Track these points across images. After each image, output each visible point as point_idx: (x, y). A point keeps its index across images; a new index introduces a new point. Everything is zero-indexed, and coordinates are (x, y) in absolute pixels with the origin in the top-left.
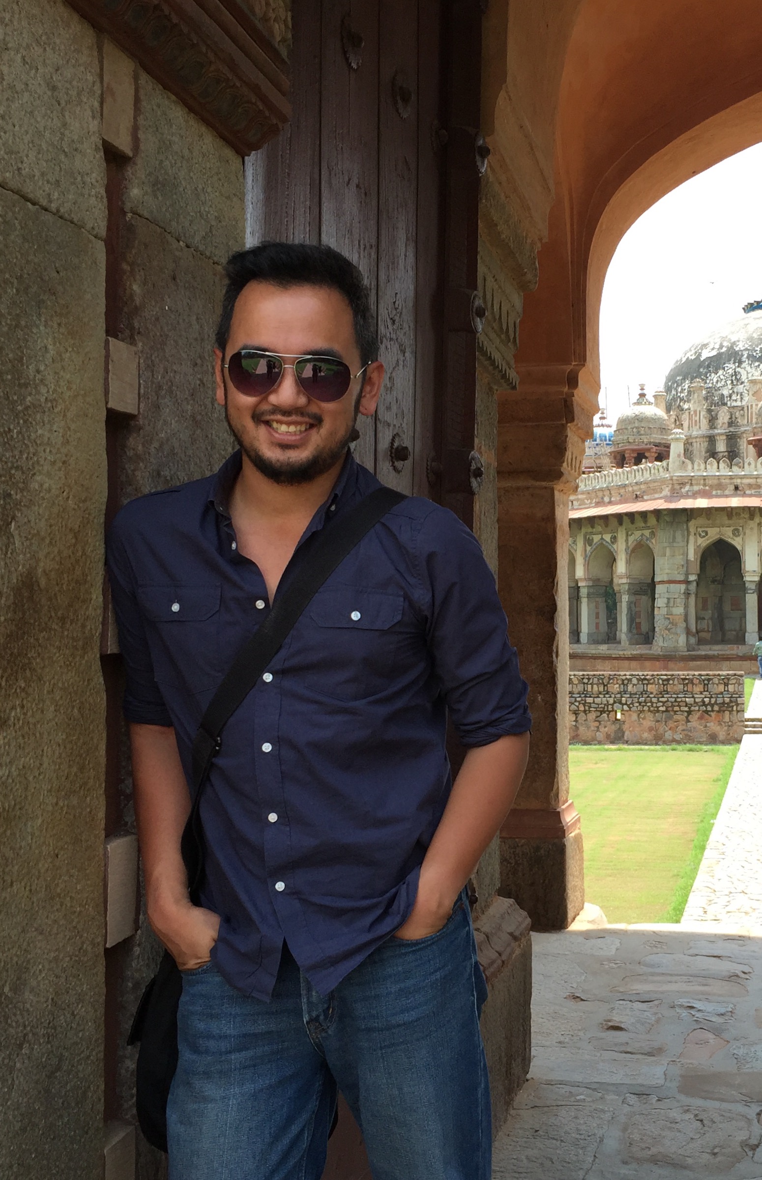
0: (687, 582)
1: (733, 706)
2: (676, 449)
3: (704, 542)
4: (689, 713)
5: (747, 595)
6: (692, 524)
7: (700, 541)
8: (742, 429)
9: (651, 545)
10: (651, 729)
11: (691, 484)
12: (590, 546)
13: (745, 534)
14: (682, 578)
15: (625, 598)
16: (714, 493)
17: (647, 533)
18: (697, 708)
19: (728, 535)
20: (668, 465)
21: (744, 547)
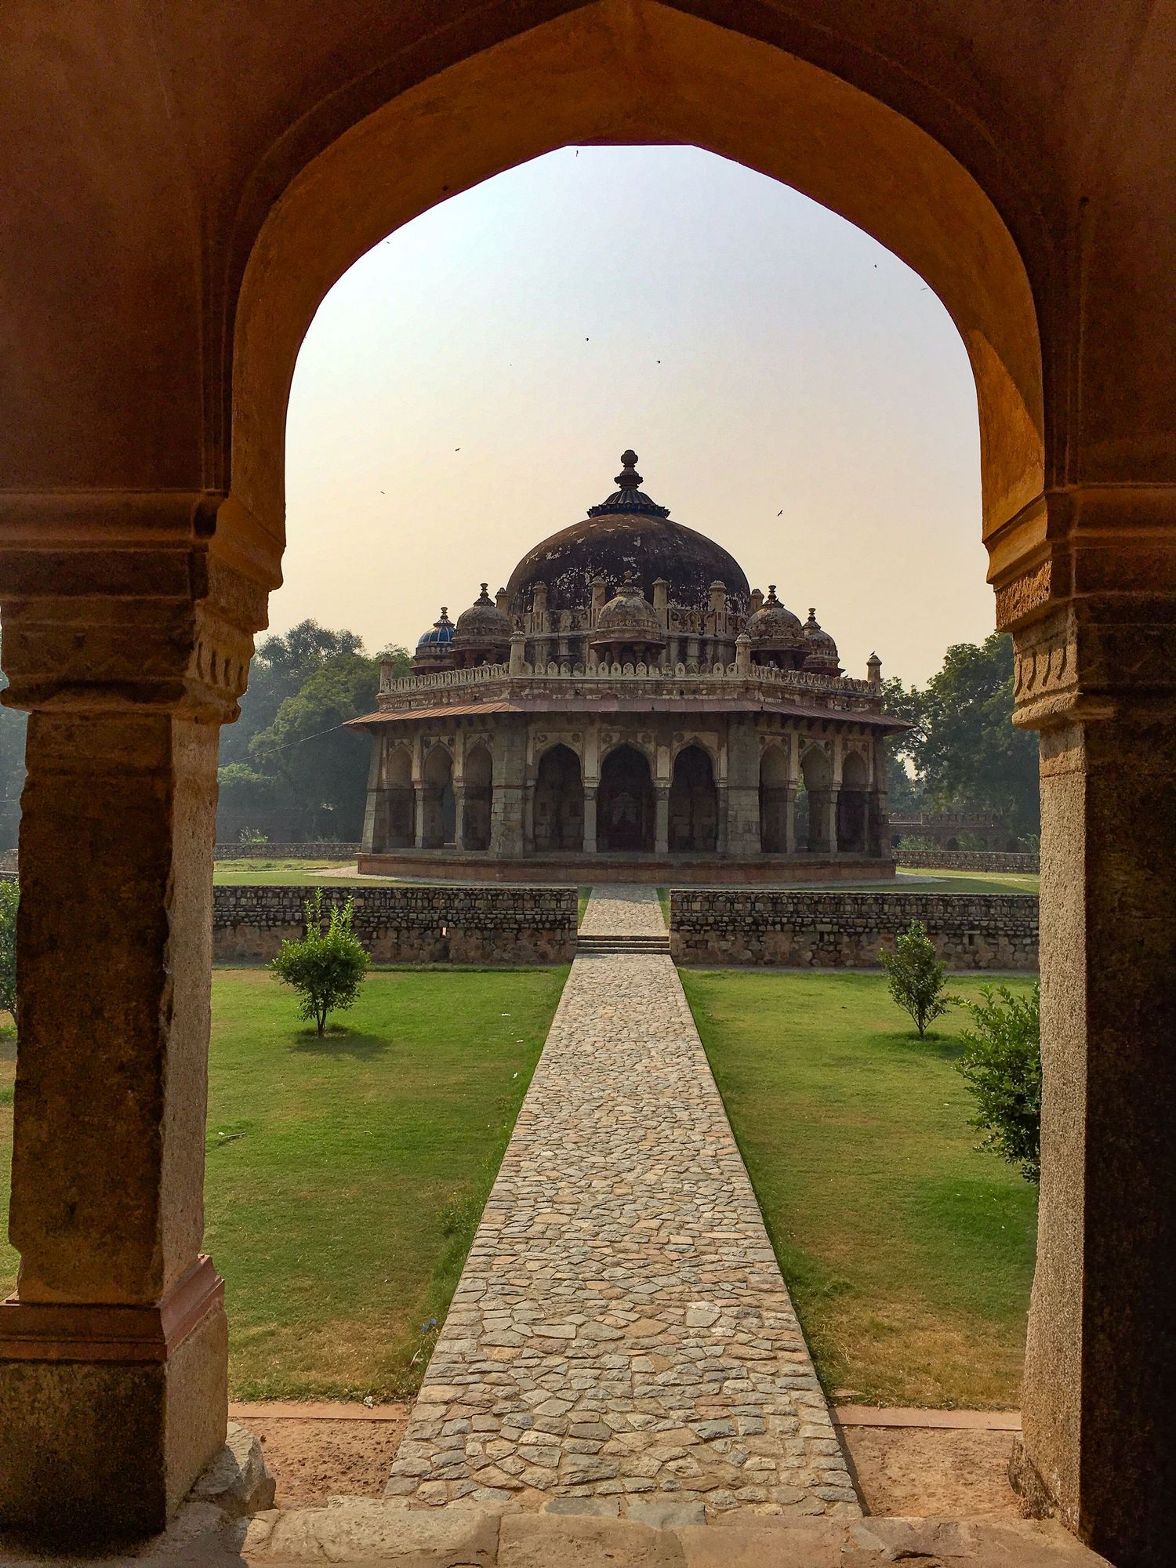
0: (525, 788)
1: (564, 924)
2: (516, 651)
3: (542, 747)
4: (519, 930)
5: (586, 802)
6: (531, 729)
7: (539, 745)
8: (585, 633)
9: (489, 749)
10: (477, 948)
11: (532, 688)
12: (427, 747)
13: (584, 739)
14: (519, 783)
15: (461, 803)
16: (554, 697)
17: (485, 736)
18: (527, 926)
19: (567, 739)
20: (508, 666)
21: (583, 753)
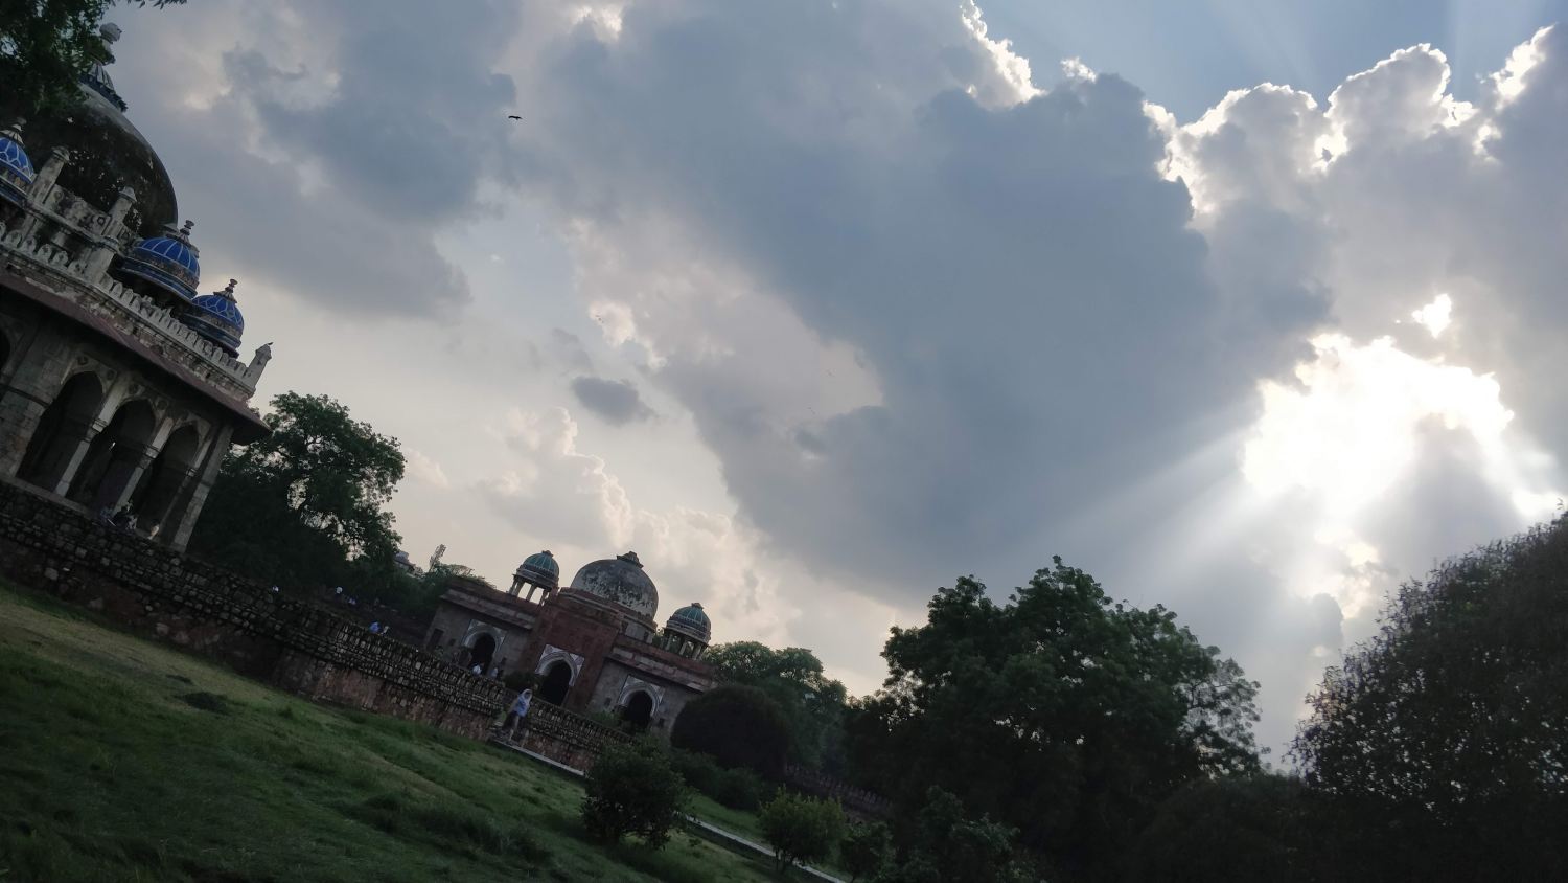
21: (109, 391)
